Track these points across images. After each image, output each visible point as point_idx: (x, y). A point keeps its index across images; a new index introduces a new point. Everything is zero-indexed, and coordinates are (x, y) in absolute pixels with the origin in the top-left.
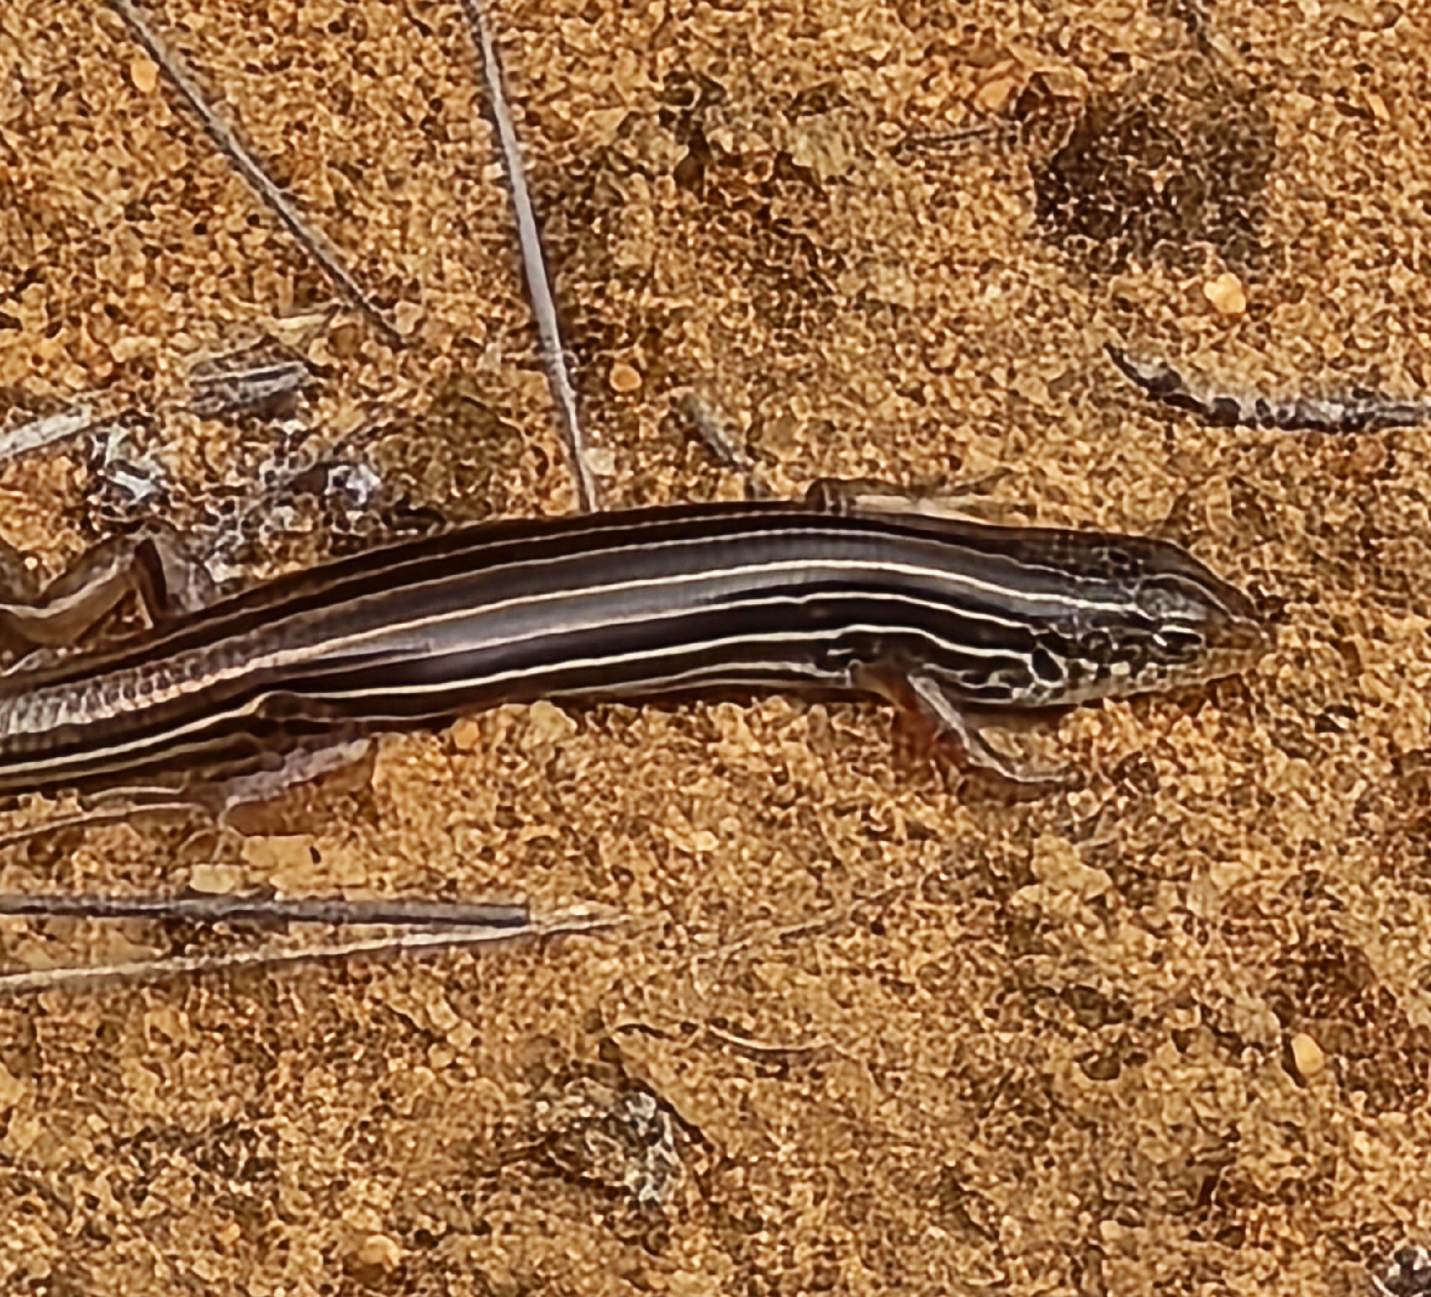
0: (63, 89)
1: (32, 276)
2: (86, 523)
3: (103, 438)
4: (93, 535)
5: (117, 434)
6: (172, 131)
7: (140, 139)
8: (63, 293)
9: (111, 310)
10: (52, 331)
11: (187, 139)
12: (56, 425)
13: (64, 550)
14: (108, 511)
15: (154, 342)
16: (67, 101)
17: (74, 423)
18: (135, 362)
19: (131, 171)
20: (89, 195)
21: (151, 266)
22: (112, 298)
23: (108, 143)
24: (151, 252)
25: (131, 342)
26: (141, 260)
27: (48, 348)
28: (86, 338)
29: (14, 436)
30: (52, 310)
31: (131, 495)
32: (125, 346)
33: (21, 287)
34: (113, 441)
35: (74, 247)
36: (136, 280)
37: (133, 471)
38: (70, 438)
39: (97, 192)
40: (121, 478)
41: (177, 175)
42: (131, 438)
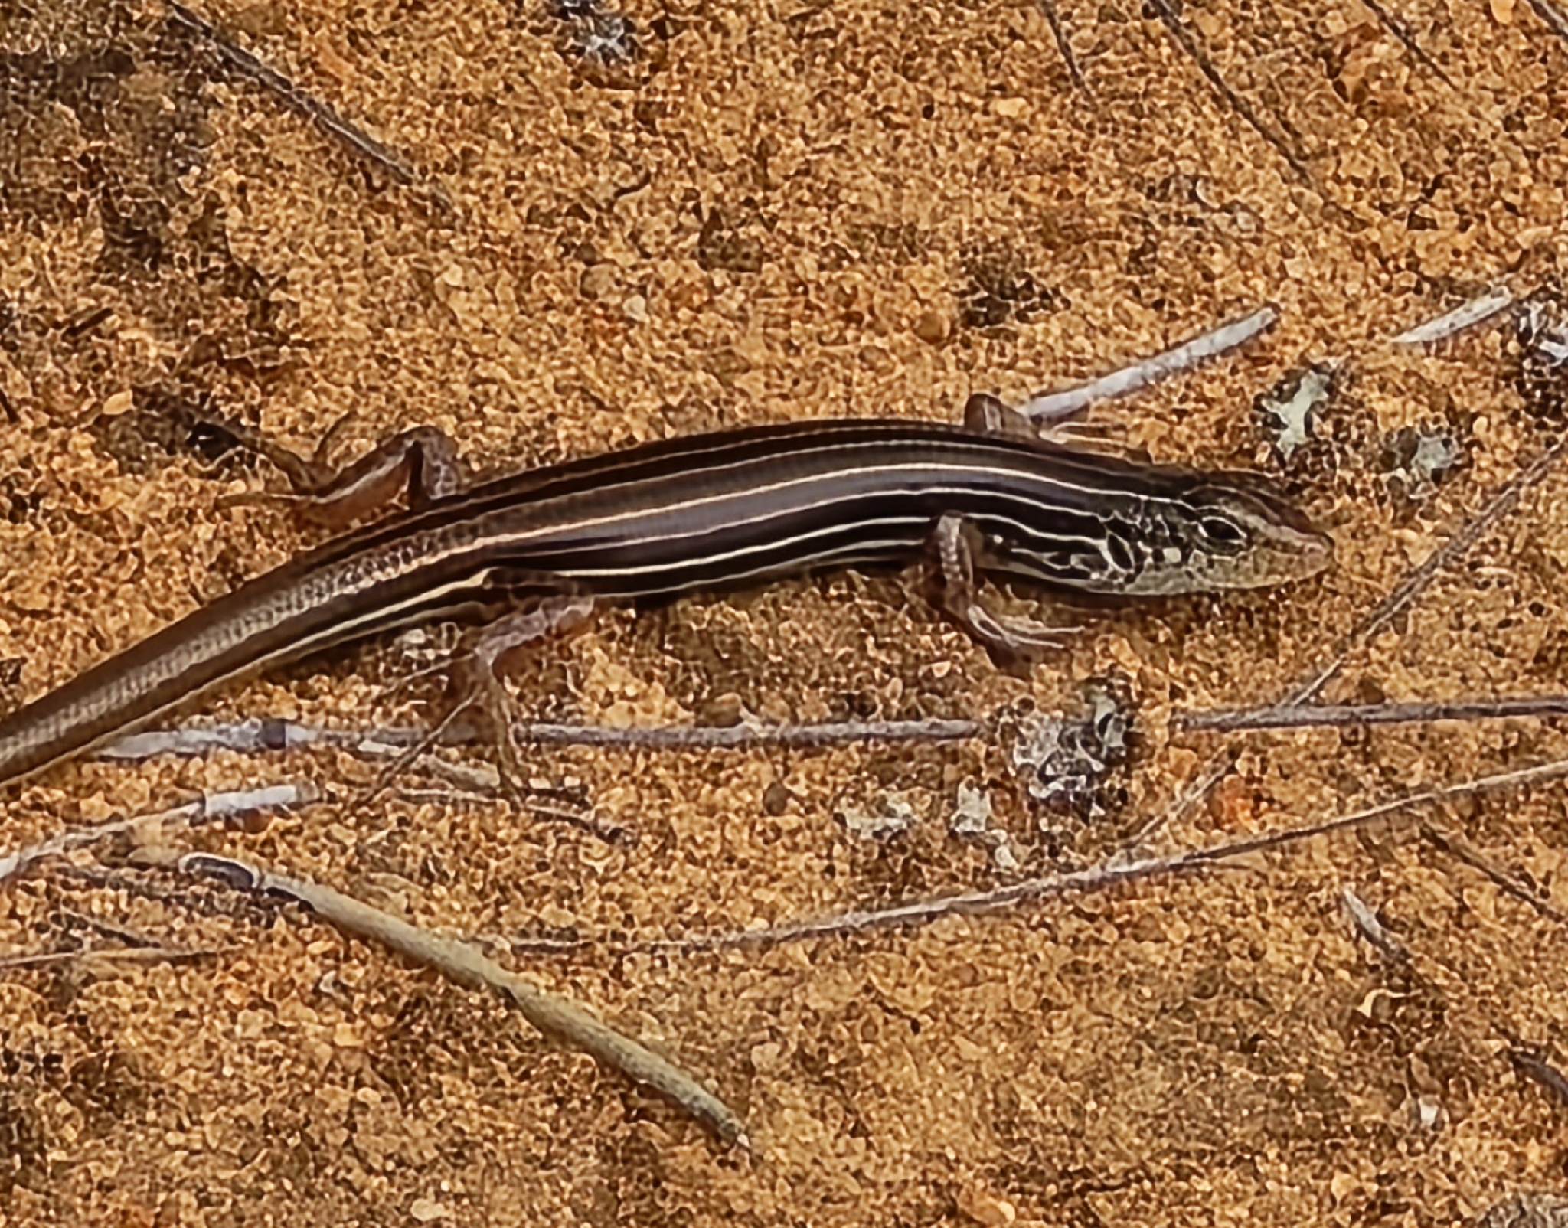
0: (1437, 27)
1: (1438, 183)
2: (1521, 385)
3: (1527, 312)
4: (1528, 395)
5: (1536, 308)
6: (1530, 53)
7: (1506, 61)
8: (1466, 194)
9: (1509, 207)
10: (1463, 227)
11: (1544, 60)
12: (1482, 305)
13: (1505, 408)
14: (1539, 374)
15: (1549, 229)
16: (1443, 35)
17: (1498, 303)
18: (1538, 249)
19: (1502, 91)
20: (1474, 113)
21: (1533, 167)
22: (1510, 198)
23: (1481, 68)
24: (1532, 156)
25: (1530, 232)
26: (1524, 163)
27: (1463, 241)
28: (1492, 232)
29: (1449, 318)
30: (1458, 209)
31: (1553, 359)
32: (1527, 236)
33: (1430, 193)
34: (1533, 315)
35: (1467, 156)
36: (1526, 180)
37: (1552, 338)
38: (1495, 315)
39: (1481, 109)
40: (1545, 345)
41: (1541, 89)
42: (1546, 311)
